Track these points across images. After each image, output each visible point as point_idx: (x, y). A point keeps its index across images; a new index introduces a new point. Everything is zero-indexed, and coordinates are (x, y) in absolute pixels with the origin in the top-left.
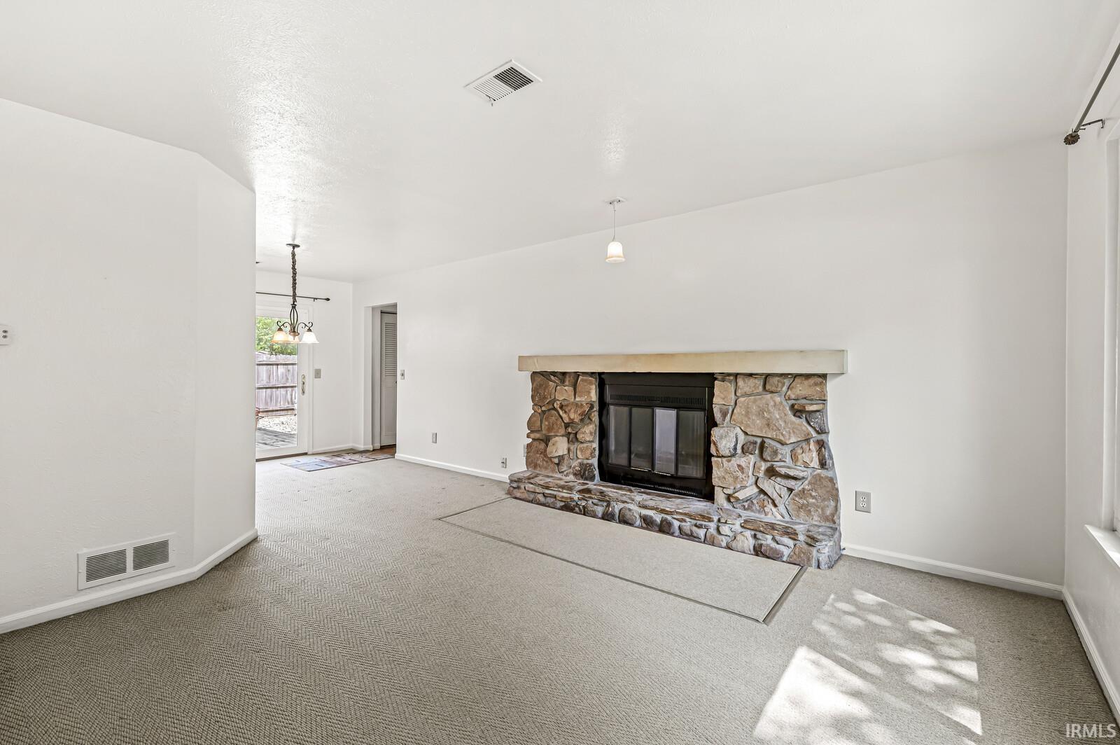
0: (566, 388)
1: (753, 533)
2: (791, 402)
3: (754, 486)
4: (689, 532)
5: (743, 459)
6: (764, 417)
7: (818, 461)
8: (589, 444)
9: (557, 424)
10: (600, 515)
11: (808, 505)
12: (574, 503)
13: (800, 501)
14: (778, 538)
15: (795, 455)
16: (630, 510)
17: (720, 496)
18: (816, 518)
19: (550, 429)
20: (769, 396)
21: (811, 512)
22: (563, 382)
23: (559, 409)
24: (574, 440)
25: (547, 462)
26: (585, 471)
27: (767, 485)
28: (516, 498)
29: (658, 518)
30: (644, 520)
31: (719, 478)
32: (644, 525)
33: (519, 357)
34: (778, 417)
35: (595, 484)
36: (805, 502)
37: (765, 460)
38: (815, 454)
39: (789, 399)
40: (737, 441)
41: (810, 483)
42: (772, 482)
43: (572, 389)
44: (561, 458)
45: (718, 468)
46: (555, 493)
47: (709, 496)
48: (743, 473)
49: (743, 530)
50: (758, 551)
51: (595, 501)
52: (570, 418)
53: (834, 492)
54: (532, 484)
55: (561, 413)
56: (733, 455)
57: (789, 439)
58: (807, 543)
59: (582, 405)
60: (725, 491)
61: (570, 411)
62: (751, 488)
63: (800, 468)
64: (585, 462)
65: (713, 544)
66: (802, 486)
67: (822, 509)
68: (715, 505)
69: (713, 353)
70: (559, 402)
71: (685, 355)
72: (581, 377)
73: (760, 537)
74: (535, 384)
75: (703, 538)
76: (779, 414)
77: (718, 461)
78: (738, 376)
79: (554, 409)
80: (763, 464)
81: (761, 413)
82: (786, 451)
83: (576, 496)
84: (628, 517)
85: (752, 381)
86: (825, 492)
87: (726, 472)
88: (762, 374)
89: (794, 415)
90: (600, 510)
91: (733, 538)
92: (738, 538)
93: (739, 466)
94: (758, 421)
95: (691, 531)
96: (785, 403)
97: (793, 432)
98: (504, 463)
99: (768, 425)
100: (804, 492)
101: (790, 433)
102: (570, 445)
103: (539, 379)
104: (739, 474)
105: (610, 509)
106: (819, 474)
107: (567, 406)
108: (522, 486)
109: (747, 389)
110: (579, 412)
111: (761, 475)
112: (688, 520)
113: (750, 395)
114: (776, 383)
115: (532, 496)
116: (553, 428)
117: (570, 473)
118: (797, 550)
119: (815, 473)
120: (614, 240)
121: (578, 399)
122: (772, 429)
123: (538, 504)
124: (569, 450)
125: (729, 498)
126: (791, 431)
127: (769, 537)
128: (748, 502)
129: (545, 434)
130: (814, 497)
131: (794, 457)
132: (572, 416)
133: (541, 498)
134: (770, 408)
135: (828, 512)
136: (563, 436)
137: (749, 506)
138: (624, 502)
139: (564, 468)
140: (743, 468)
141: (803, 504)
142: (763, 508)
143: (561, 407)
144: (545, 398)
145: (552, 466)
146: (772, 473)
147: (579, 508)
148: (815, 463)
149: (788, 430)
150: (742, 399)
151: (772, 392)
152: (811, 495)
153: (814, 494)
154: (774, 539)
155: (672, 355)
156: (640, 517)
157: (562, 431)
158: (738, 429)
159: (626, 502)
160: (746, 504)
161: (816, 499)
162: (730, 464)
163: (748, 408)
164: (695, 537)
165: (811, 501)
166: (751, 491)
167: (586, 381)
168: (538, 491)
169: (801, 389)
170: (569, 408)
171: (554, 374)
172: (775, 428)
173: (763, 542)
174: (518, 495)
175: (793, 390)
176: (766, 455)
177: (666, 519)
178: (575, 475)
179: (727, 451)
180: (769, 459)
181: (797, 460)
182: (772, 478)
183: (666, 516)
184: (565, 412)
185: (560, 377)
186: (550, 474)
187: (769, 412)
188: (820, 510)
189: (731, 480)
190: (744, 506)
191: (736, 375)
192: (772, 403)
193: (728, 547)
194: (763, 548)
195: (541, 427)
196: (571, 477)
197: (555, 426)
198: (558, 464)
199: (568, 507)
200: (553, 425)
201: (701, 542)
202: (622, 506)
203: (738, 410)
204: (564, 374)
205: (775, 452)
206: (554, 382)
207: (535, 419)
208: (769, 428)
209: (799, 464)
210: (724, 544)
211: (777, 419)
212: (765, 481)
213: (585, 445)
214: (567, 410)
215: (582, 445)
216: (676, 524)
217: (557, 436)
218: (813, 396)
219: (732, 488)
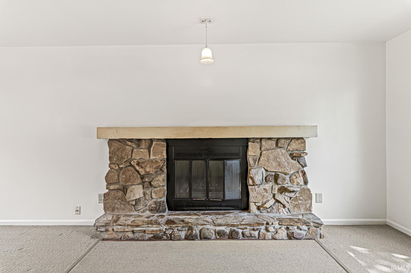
0: (142, 150)
1: (285, 227)
2: (289, 152)
3: (273, 199)
4: (249, 235)
5: (267, 185)
6: (277, 161)
7: (303, 181)
8: (162, 188)
9: (133, 177)
10: (183, 237)
11: (299, 204)
12: (162, 233)
13: (295, 203)
14: (301, 227)
15: (292, 179)
16: (208, 229)
17: (253, 207)
18: (302, 210)
19: (126, 181)
20: (279, 150)
21: (300, 208)
22: (139, 146)
23: (136, 165)
24: (149, 186)
25: (124, 205)
26: (160, 206)
27: (280, 197)
28: (104, 240)
29: (227, 230)
30: (218, 234)
31: (254, 198)
32: (218, 237)
33: (97, 128)
34: (284, 160)
35: (168, 215)
36: (297, 203)
37: (278, 184)
38: (302, 178)
39: (289, 151)
40: (263, 175)
41: (299, 193)
42: (283, 195)
43: (146, 150)
44: (137, 201)
45: (253, 192)
46: (144, 229)
47: (246, 208)
48: (267, 193)
49: (281, 226)
50: (291, 237)
51: (179, 228)
52: (146, 171)
53: (310, 196)
54: (121, 225)
55: (137, 168)
56: (261, 184)
57: (290, 171)
58: (315, 227)
59: (157, 161)
60: (257, 204)
61: (146, 166)
62: (271, 200)
63: (295, 186)
64: (159, 200)
65: (264, 239)
66: (296, 195)
67: (305, 206)
68: (251, 213)
69: (251, 127)
70: (135, 161)
71: (234, 127)
72: (154, 143)
73: (291, 229)
74: (112, 149)
75: (257, 236)
76: (284, 159)
77: (252, 188)
78: (262, 139)
79: (131, 165)
80: (276, 186)
81: (275, 159)
82: (287, 178)
83: (164, 228)
84: (207, 234)
85: (270, 142)
86: (306, 197)
87: (258, 193)
88: (275, 138)
89: (292, 159)
90: (183, 234)
91: (275, 233)
92: (279, 232)
93: (264, 189)
94: (274, 164)
95: (250, 234)
96: (287, 153)
97: (292, 168)
98: (78, 211)
99: (279, 165)
100: (296, 198)
101: (290, 168)
102: (145, 190)
103: (116, 145)
104: (265, 194)
105: (194, 232)
106: (303, 188)
107: (144, 163)
108: (110, 229)
109: (267, 146)
110: (154, 167)
111: (276, 192)
112: (248, 227)
113: (268, 150)
114: (283, 142)
115: (120, 235)
116: (130, 180)
117: (146, 210)
118: (310, 231)
119: (302, 187)
120: (206, 47)
121: (152, 157)
122: (282, 167)
123: (127, 240)
124: (144, 194)
125: (258, 208)
126: (291, 167)
127: (296, 227)
128: (270, 208)
129: (122, 185)
130: (301, 200)
131: (291, 181)
132: (148, 170)
133: (131, 235)
134: (280, 156)
135: (308, 206)
136: (139, 184)
137: (270, 210)
138: (202, 225)
139: (141, 207)
140: (267, 190)
141: (296, 204)
142: (278, 210)
143: (138, 164)
144: (122, 158)
145: (129, 207)
146: (283, 190)
147: (167, 236)
148: (302, 183)
149: (289, 167)
150: (264, 152)
151: (281, 148)
152: (300, 199)
153: (301, 198)
154: (298, 228)
155: (226, 128)
156: (215, 232)
157: (139, 181)
158: (263, 169)
159: (205, 224)
160: (269, 210)
161: (302, 201)
162: (259, 189)
163: (268, 157)
164: (253, 237)
165: (300, 202)
166: (272, 202)
167: (159, 145)
168: (127, 230)
169: (294, 145)
170: (145, 164)
171: (131, 140)
172: (283, 166)
173: (293, 231)
174: (106, 236)
175: (291, 146)
176: (279, 181)
177: (234, 230)
178: (151, 210)
179: (259, 182)
180: (281, 183)
181: (294, 182)
182: (283, 193)
183: (233, 228)
184: (142, 167)
185: (136, 142)
186: (128, 213)
187: (280, 158)
188: (304, 206)
189: (260, 197)
190: (268, 211)
191: (261, 139)
192: (281, 154)
193: (274, 239)
194: (295, 234)
195: (119, 179)
196: (148, 213)
197: (132, 178)
198: (134, 206)
199: (156, 238)
200: (130, 177)
201: (256, 239)
202: (200, 227)
203: (263, 158)
204: (139, 140)
205: (284, 179)
206: (130, 146)
207: (112, 174)
208: (280, 167)
209: (295, 184)
210: (270, 237)
211: (284, 162)
212: (280, 195)
213: (158, 189)
214: (143, 166)
215: (156, 189)
216: (240, 231)
217: (133, 185)
218: (301, 149)
219: (261, 202)
